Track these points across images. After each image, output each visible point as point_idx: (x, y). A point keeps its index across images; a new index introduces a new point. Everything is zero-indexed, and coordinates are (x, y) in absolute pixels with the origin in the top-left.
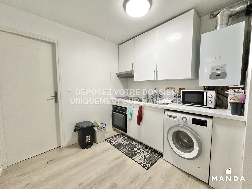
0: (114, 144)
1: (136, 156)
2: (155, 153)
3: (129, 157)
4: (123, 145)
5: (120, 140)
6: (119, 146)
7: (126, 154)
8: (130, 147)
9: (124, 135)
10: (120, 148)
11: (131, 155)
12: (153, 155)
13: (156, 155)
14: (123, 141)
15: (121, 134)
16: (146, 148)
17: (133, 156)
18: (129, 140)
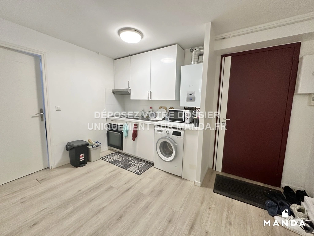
0: (110, 161)
1: (131, 168)
2: (148, 164)
3: (124, 169)
4: (119, 161)
5: (116, 157)
6: (115, 162)
7: (121, 167)
8: (126, 162)
9: (120, 153)
10: (116, 163)
11: (126, 167)
12: (146, 165)
13: (148, 165)
14: (119, 158)
15: (117, 152)
16: (141, 161)
17: (128, 168)
18: (125, 157)
